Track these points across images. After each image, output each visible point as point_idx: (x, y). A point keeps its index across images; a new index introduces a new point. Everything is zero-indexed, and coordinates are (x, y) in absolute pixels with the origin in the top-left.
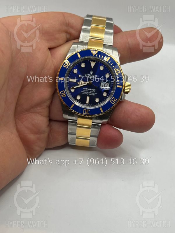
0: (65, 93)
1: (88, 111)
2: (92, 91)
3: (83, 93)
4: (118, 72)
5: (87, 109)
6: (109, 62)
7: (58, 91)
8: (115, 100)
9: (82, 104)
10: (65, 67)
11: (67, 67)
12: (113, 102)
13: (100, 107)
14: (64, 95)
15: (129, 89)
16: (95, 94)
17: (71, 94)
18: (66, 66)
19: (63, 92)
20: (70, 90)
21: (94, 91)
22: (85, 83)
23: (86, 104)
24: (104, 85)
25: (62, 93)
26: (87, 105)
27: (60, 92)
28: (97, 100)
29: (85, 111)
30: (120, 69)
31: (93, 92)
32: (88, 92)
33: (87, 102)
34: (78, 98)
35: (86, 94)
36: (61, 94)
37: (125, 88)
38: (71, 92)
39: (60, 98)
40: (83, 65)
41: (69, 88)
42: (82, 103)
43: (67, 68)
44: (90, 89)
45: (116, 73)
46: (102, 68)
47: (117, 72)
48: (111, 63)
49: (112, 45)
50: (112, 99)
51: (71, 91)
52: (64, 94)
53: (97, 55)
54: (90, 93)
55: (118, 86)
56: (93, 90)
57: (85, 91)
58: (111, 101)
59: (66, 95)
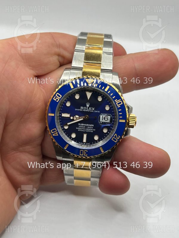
0: (57, 131)
3: (79, 130)
4: (120, 103)
5: (84, 150)
6: (109, 93)
7: (48, 129)
9: (78, 143)
10: (55, 100)
11: (58, 100)
12: (116, 140)
13: (100, 147)
14: (56, 134)
15: (134, 123)
16: (93, 131)
17: (64, 132)
18: (56, 99)
19: (55, 130)
20: (62, 127)
21: (92, 127)
24: (104, 118)
25: (53, 131)
26: (84, 144)
27: (51, 131)
28: (96, 138)
29: (82, 151)
30: (122, 100)
31: (91, 129)
32: (85, 128)
33: (85, 140)
34: (74, 136)
35: (83, 131)
36: (52, 133)
37: (129, 121)
38: (64, 129)
39: (52, 137)
40: (77, 97)
41: (61, 124)
43: (57, 101)
44: (87, 125)
45: (118, 105)
46: (100, 99)
47: (118, 104)
49: (112, 69)
50: (114, 136)
51: (64, 128)
52: (55, 132)
53: (93, 84)
54: (87, 129)
55: (121, 121)
56: (91, 125)
58: (113, 138)
59: (58, 133)
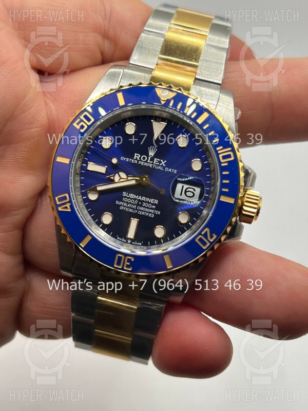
0: (70, 201)
1: (129, 260)
2: (149, 203)
3: (122, 208)
4: (229, 156)
5: (126, 255)
6: (205, 128)
7: (50, 193)
8: (212, 237)
9: (116, 238)
10: (78, 127)
11: (84, 129)
12: (205, 244)
13: (165, 254)
14: (66, 208)
15: (255, 211)
16: (155, 214)
17: (87, 207)
18: (80, 125)
19: (65, 198)
20: (84, 194)
21: (153, 204)
22: (129, 178)
23: (127, 239)
24: (186, 192)
25: (60, 200)
26: (129, 242)
27: (56, 199)
28: (159, 232)
29: (120, 258)
31: (151, 209)
32: (138, 205)
33: (131, 234)
34: (107, 219)
35: (131, 210)
36: (58, 203)
37: (243, 204)
38: (86, 200)
39: (55, 213)
40: (130, 129)
41: (82, 188)
42: (114, 236)
43: (82, 131)
44: (144, 198)
45: (222, 161)
47: (224, 157)
48: (209, 130)
49: (220, 82)
50: (203, 233)
51: (88, 198)
52: (65, 203)
53: (172, 102)
54: (142, 209)
55: (223, 199)
56: (152, 201)
57: (128, 202)
58: (198, 238)
59: (72, 207)
